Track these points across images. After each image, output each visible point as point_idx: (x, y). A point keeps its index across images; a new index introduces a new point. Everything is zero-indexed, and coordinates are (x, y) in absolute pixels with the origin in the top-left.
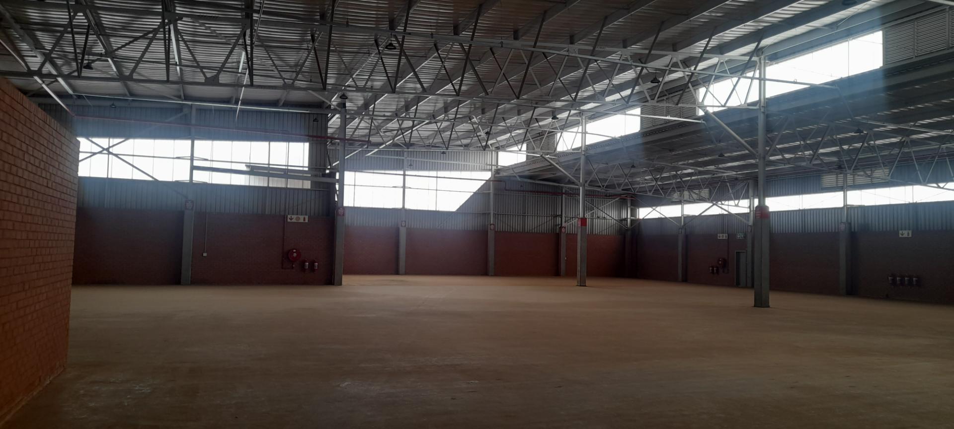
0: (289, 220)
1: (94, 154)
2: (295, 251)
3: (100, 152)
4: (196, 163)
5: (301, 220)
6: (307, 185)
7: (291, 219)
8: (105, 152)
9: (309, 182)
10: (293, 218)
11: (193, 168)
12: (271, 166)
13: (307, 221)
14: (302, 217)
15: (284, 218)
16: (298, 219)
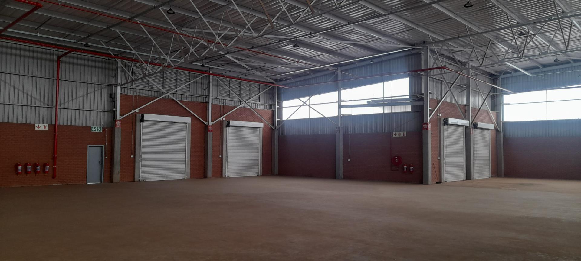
0: (394, 136)
1: (301, 106)
2: (396, 158)
3: (303, 105)
4: (342, 104)
5: (402, 135)
6: (409, 109)
7: (395, 135)
8: (305, 104)
9: (410, 106)
10: (396, 134)
11: (340, 107)
12: (385, 99)
13: (405, 135)
14: (402, 133)
15: (391, 134)
16: (400, 134)
